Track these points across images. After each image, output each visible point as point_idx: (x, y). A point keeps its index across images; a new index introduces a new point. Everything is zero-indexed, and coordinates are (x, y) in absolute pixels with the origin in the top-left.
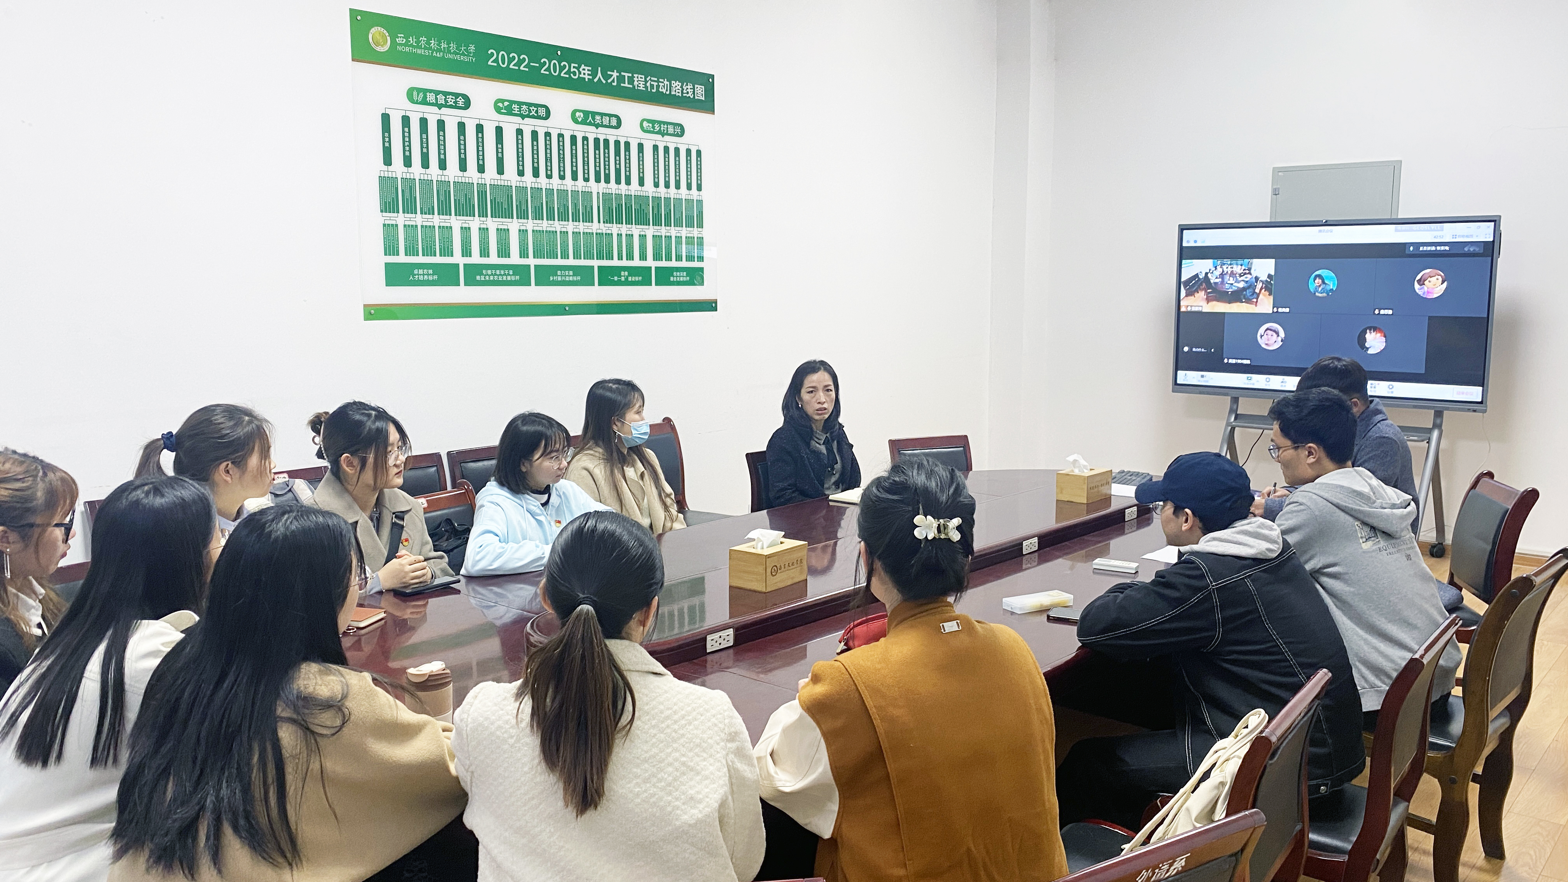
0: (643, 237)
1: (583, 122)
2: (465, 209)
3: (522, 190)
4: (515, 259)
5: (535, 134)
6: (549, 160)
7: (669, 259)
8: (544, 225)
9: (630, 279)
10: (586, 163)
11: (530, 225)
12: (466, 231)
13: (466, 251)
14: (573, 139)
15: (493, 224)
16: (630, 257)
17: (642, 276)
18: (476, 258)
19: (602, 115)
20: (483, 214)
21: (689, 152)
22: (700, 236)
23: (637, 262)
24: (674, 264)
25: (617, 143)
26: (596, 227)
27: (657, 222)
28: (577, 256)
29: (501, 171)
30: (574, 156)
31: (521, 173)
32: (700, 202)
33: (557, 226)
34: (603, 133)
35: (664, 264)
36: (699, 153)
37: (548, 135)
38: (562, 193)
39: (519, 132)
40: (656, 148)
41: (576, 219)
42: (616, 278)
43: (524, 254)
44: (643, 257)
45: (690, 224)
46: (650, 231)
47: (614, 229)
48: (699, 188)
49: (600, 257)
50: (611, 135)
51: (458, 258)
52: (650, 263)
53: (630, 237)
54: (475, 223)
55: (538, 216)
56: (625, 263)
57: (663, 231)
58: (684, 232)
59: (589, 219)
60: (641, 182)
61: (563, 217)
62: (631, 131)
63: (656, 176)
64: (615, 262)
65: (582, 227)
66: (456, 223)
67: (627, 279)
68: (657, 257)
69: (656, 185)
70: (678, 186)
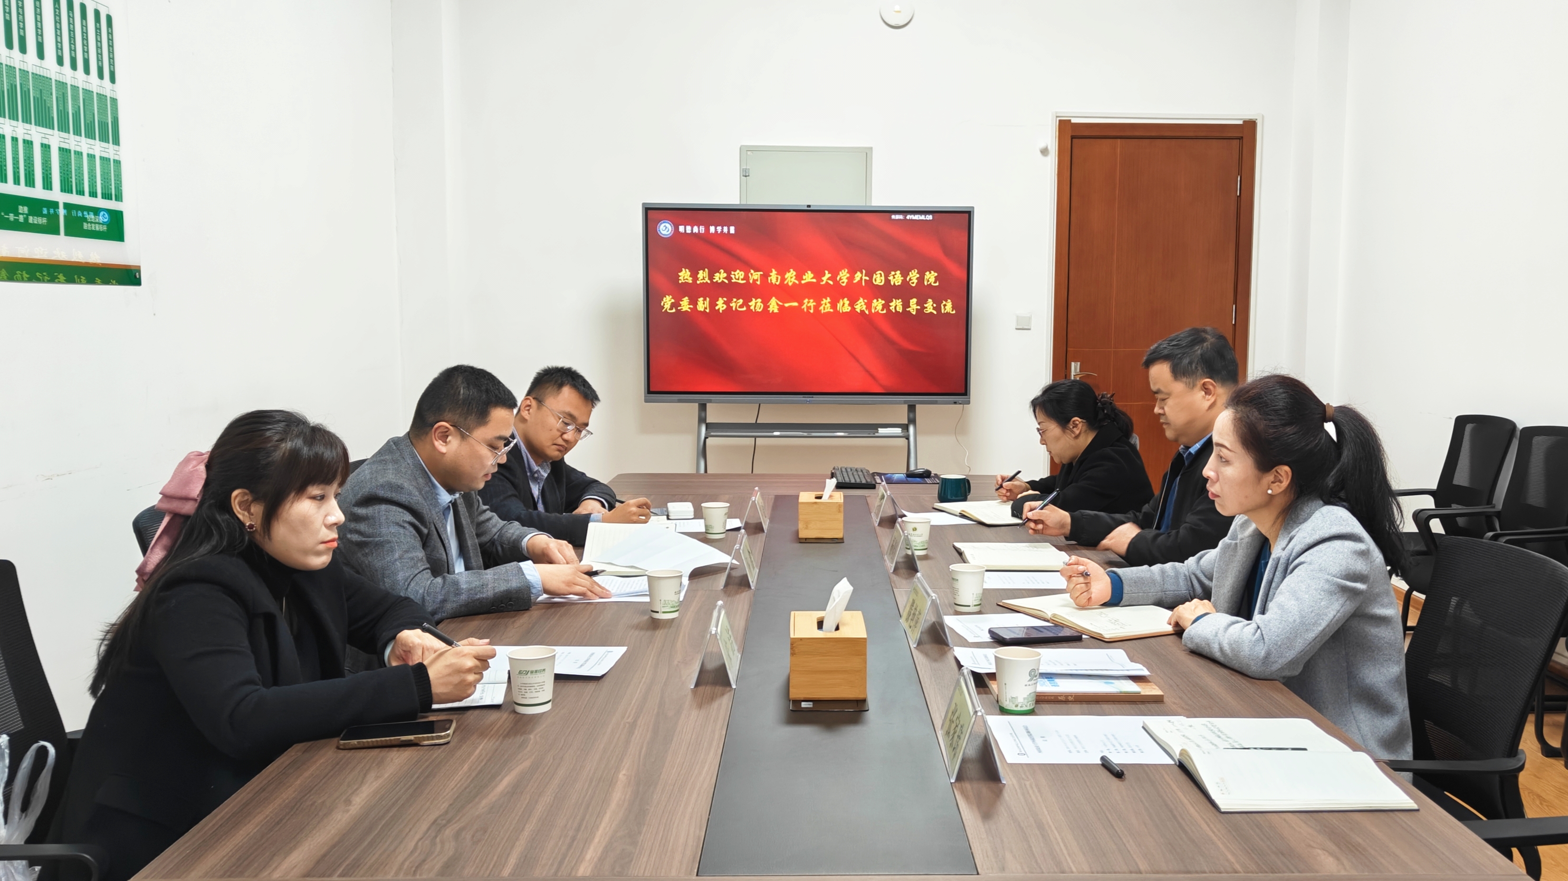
0: (46, 148)
7: (81, 192)
9: (31, 219)
16: (30, 182)
17: (45, 218)
21: (97, 13)
22: (117, 158)
23: (38, 192)
24: (86, 200)
27: (63, 128)
32: (114, 101)
35: (74, 199)
36: (109, 19)
42: (12, 217)
44: (47, 184)
45: (104, 138)
46: (56, 139)
48: (113, 80)
52: (56, 195)
53: (28, 144)
56: (22, 191)
58: (98, 148)
60: (41, 55)
63: (59, 48)
64: (9, 188)
67: (26, 219)
68: (66, 188)
69: (60, 61)
70: (87, 71)
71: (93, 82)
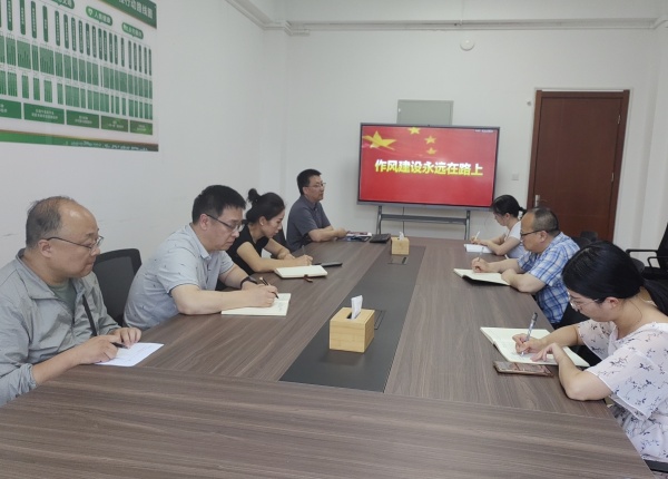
0: (124, 100)
1: (93, 16)
2: (24, 63)
3: (59, 55)
4: (55, 104)
5: (66, 17)
6: (74, 37)
7: (136, 116)
8: (72, 83)
9: (118, 126)
10: (94, 44)
11: (64, 81)
12: (25, 79)
13: (26, 95)
14: (87, 26)
15: (42, 77)
16: (118, 112)
17: (123, 126)
18: (31, 100)
19: (103, 14)
20: (36, 68)
21: (145, 49)
22: (151, 103)
23: (120, 116)
24: (138, 119)
25: (110, 35)
26: (100, 89)
27: (131, 92)
28: (90, 107)
29: (46, 39)
30: (88, 38)
31: (58, 43)
32: (151, 82)
33: (79, 84)
34: (104, 27)
35: (134, 119)
36: (150, 50)
37: (73, 20)
38: (82, 62)
39: (57, 14)
40: (130, 43)
41: (89, 82)
42: (110, 125)
43: (60, 101)
44: (124, 113)
45: (146, 96)
46: (128, 96)
47: (110, 92)
48: (150, 74)
49: (102, 110)
50: (108, 29)
51: (19, 98)
52: (128, 117)
53: (117, 98)
54: (31, 74)
55: (68, 76)
56: (114, 115)
57: (134, 97)
58: (144, 100)
59: (96, 83)
60: (123, 64)
61: (82, 80)
62: (117, 29)
63: (130, 62)
64: (110, 114)
65: (93, 88)
66: (19, 71)
67: (116, 126)
68: (131, 114)
69: (130, 67)
70: (140, 70)
71: (143, 75)
